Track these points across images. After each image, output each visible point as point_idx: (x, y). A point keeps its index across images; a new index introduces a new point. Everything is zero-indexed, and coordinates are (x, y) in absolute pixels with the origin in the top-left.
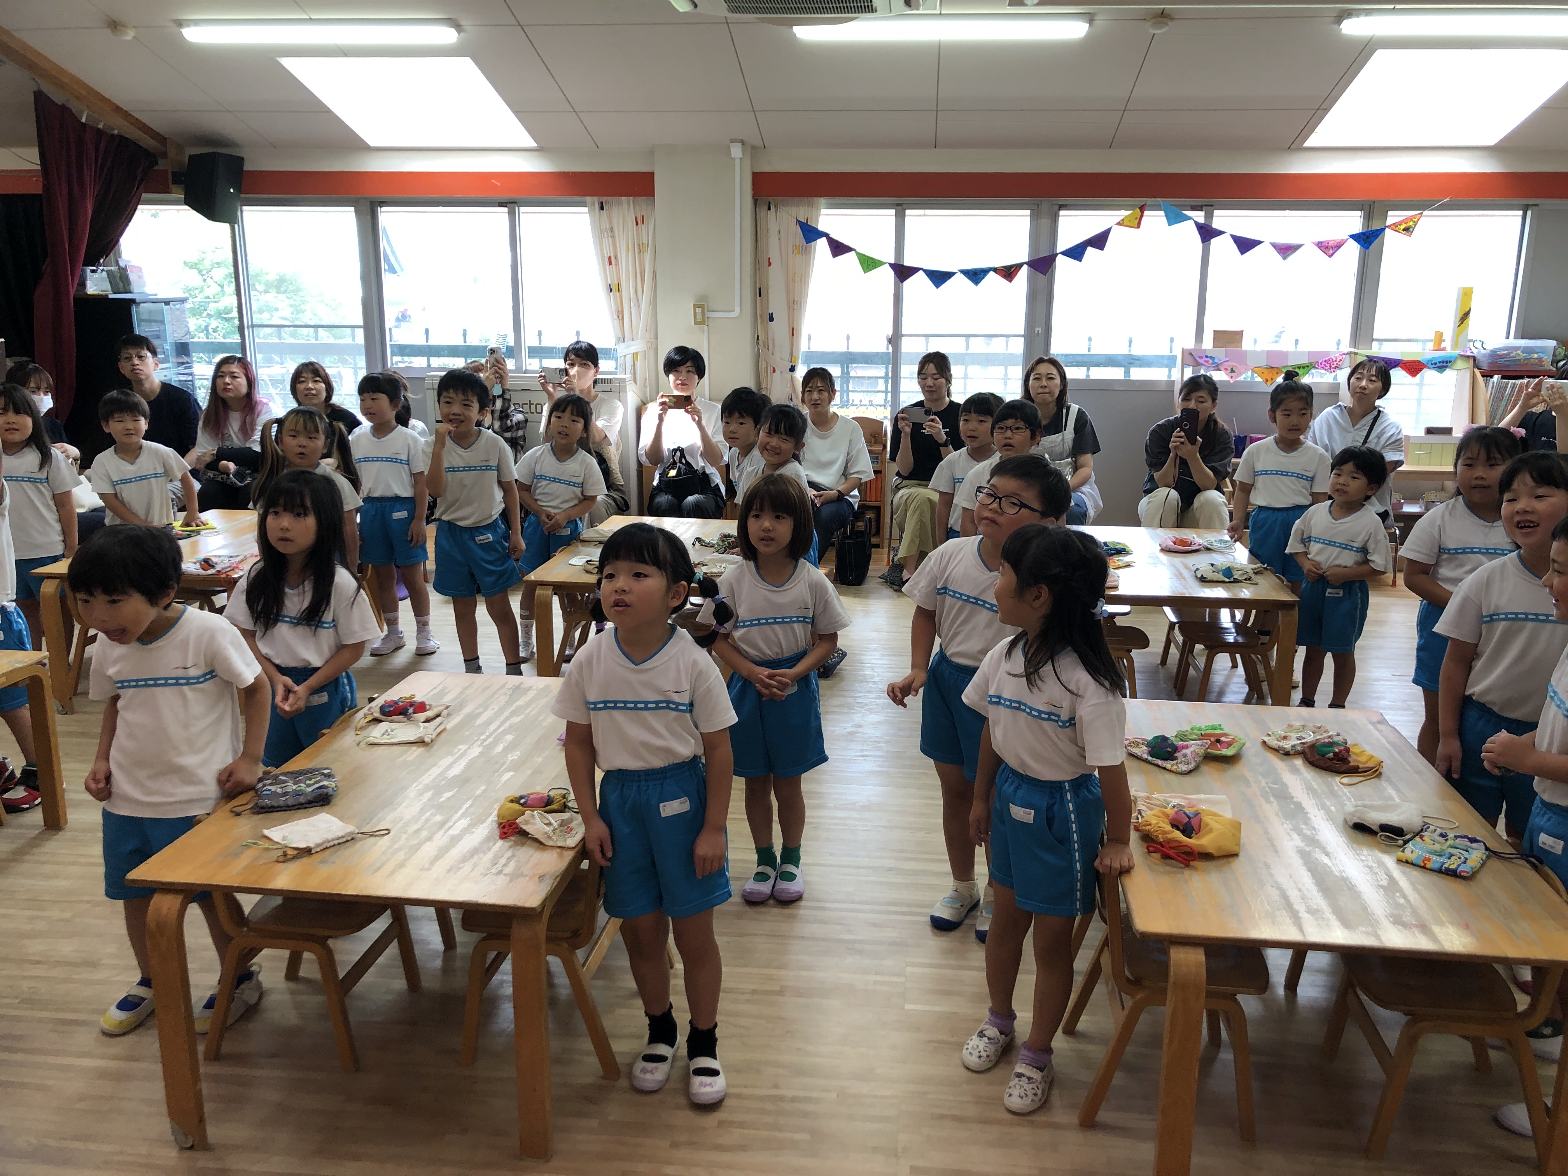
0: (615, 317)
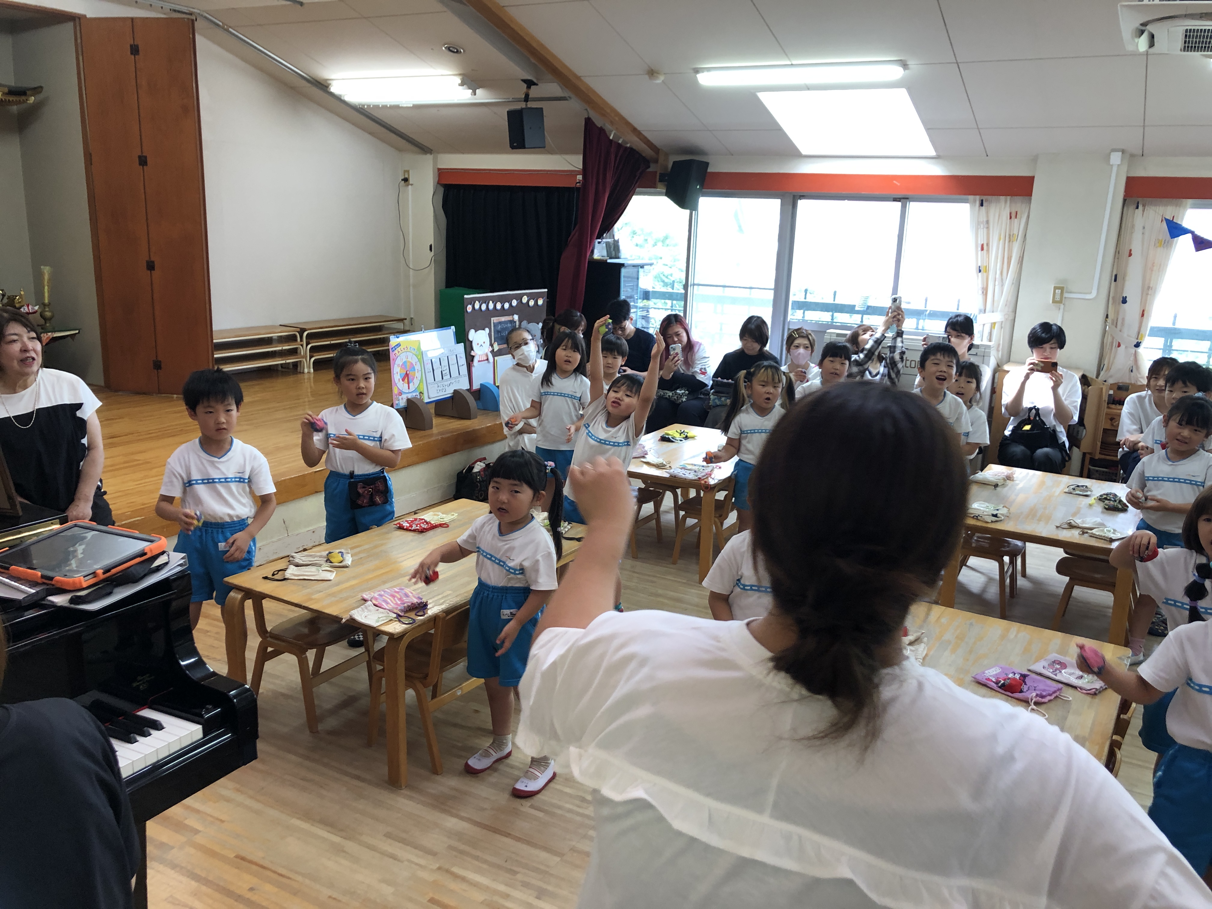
0: (980, 292)
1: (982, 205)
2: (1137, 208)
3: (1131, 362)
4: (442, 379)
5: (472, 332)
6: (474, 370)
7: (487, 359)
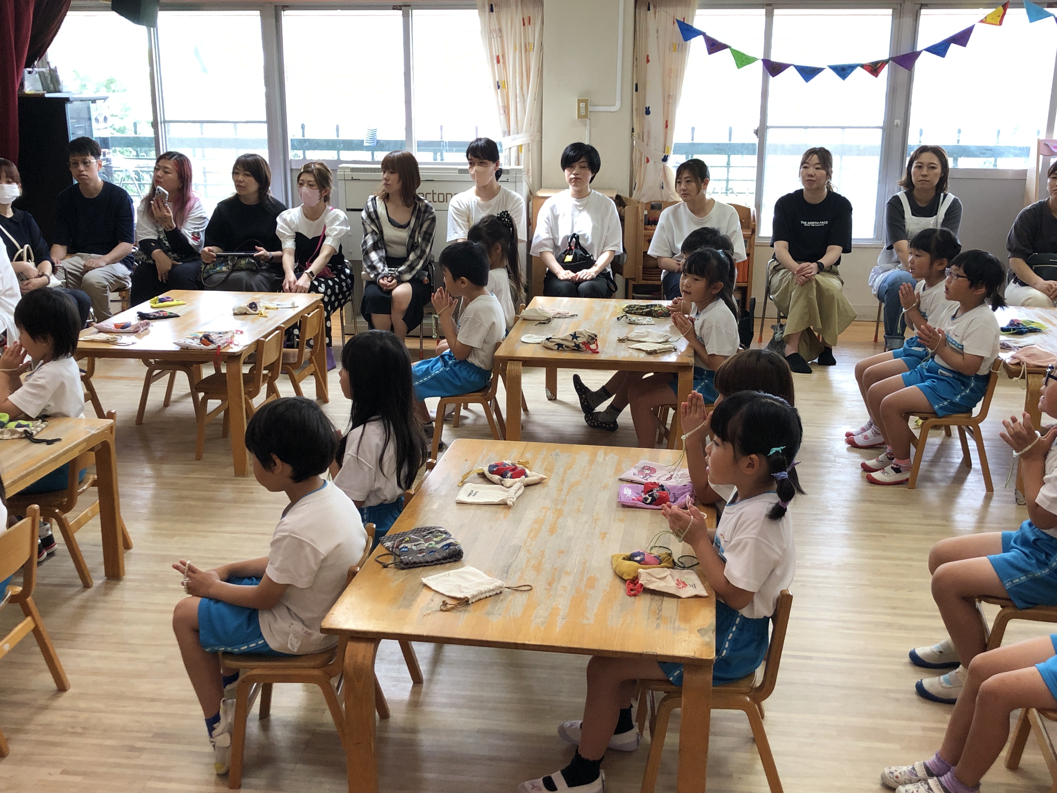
0: (502, 111)
1: (492, 10)
2: (649, 9)
3: (661, 179)
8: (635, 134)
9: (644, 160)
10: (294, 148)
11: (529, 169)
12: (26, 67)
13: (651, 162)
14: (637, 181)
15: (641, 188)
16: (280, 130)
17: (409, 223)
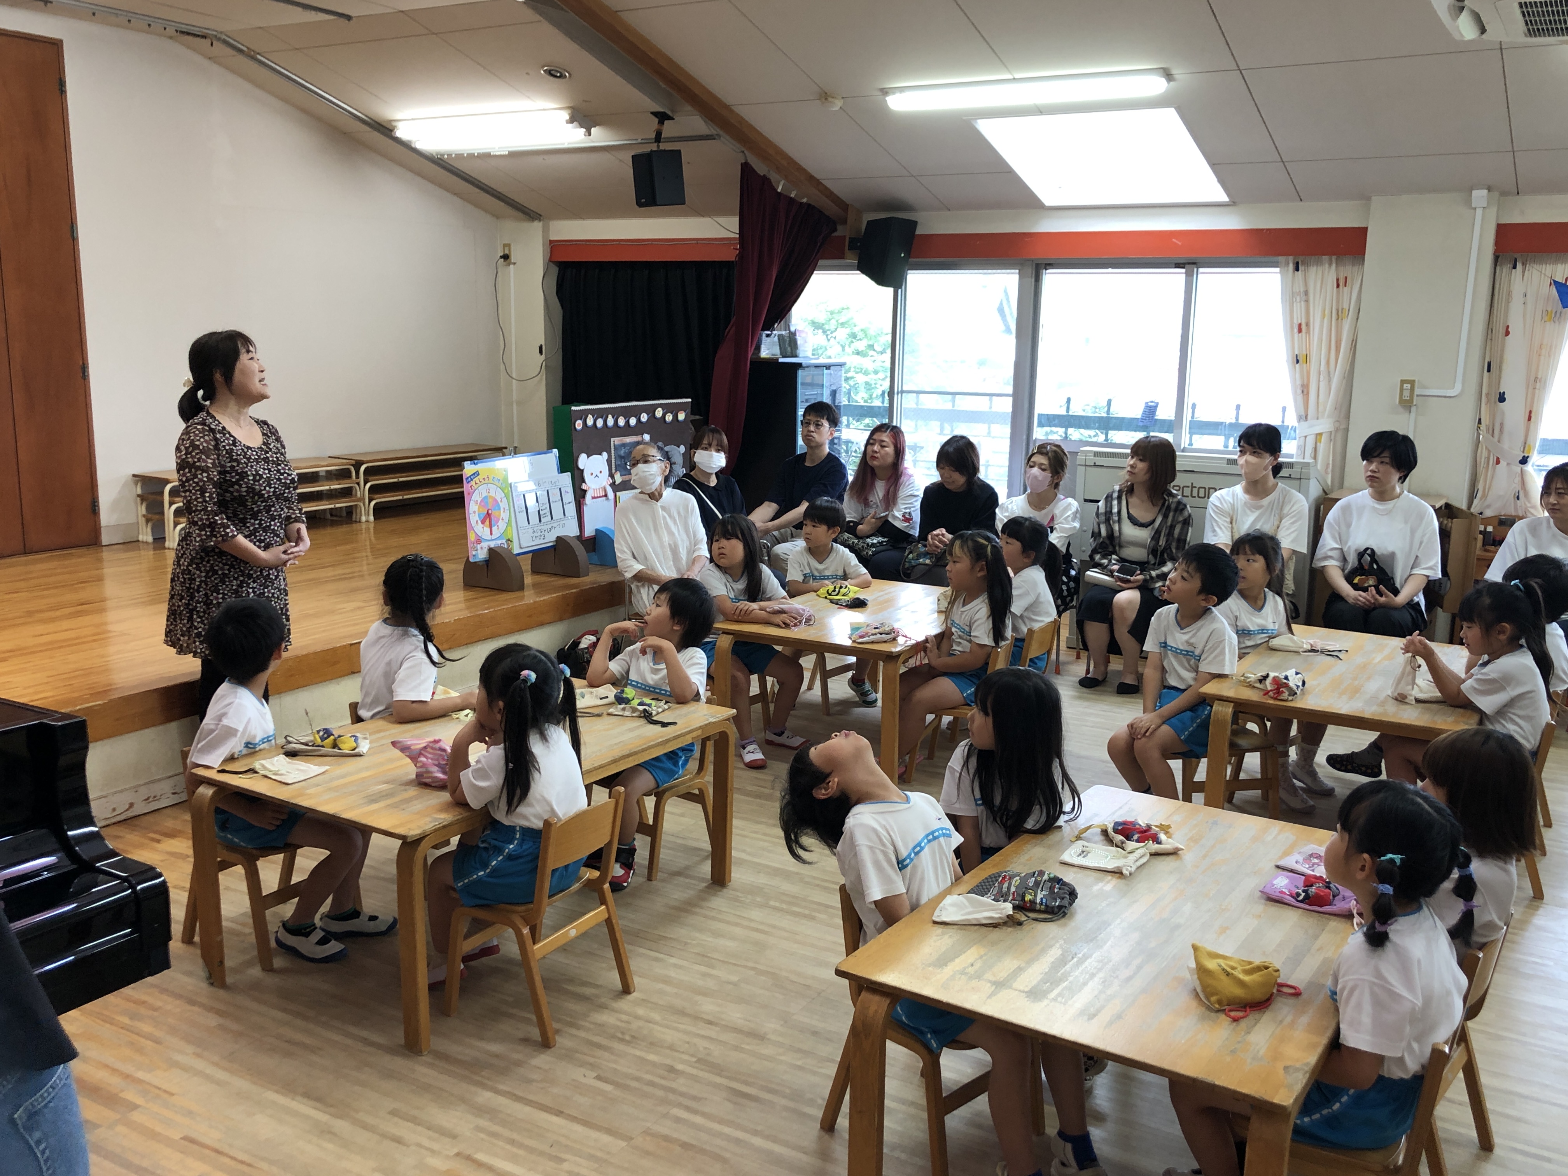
0: (1299, 391)
1: (1297, 269)
2: (1515, 267)
3: (1516, 486)
4: (540, 521)
5: (583, 456)
6: (586, 510)
7: (606, 496)
8: (1483, 426)
9: (1492, 461)
10: (1041, 425)
11: (1328, 464)
12: (763, 330)
13: (1503, 463)
14: (1480, 486)
15: (1484, 496)
16: (1026, 405)
17: (1153, 522)
